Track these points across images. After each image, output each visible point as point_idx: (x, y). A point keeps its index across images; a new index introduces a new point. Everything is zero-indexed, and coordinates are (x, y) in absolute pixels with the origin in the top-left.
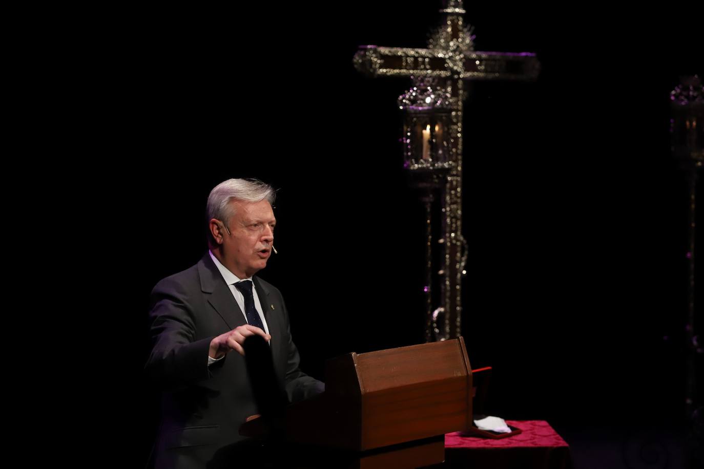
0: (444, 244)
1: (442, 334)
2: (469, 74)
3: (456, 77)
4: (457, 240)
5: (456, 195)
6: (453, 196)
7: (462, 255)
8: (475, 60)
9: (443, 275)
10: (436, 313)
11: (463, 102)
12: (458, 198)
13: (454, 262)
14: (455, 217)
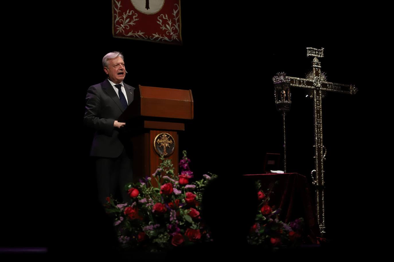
0: (315, 147)
1: (315, 179)
2: (325, 89)
3: (318, 89)
4: (321, 147)
5: (320, 130)
6: (318, 131)
7: (324, 152)
8: (327, 84)
9: (315, 158)
10: (313, 171)
11: (322, 99)
12: (321, 131)
13: (319, 154)
14: (320, 138)
